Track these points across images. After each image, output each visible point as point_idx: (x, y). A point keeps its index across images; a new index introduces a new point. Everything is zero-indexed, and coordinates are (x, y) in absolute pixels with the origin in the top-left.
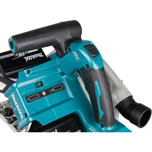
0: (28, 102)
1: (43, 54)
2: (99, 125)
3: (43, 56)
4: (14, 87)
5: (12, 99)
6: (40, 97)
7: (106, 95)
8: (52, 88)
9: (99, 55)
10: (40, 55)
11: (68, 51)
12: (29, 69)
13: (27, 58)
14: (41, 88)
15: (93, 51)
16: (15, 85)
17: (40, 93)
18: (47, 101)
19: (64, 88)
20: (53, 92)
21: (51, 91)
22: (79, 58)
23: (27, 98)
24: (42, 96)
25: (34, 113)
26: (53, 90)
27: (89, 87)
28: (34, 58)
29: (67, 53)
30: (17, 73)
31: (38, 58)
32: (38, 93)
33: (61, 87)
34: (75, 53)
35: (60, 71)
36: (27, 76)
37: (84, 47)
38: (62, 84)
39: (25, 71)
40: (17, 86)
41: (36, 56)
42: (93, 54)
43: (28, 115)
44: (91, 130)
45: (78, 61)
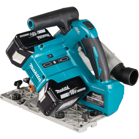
0: (44, 67)
1: (50, 34)
2: (99, 81)
3: (50, 36)
4: (32, 58)
5: (30, 69)
6: (52, 65)
7: (102, 56)
8: (60, 59)
9: (94, 28)
10: (48, 35)
11: (70, 28)
12: (42, 44)
13: (38, 37)
14: (52, 59)
15: (90, 25)
16: (32, 56)
17: (52, 62)
18: (58, 68)
19: (69, 59)
20: (61, 62)
21: (59, 61)
22: (79, 32)
23: (43, 65)
24: (53, 64)
25: (49, 75)
26: (61, 60)
27: (89, 53)
28: (44, 37)
29: (70, 30)
30: (33, 48)
31: (47, 37)
32: (50, 62)
33: (66, 59)
34: (76, 29)
35: (65, 47)
36: (41, 49)
37: (83, 23)
38: (67, 57)
39: (39, 46)
40: (34, 57)
41: (45, 35)
42: (90, 27)
43: (45, 77)
44: (94, 87)
45: (79, 34)
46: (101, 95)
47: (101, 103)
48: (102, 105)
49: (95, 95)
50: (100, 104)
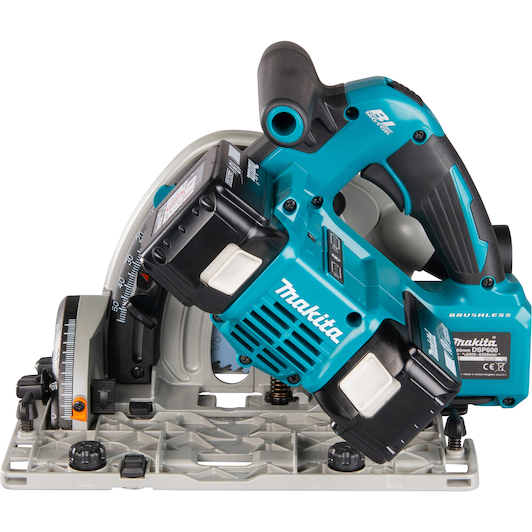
5: (277, 305)
11: (345, 116)
12: (290, 198)
18: (351, 276)
22: (391, 124)
29: (342, 125)
34: (376, 114)
35: (312, 195)
39: (280, 208)
40: (296, 252)
43: (363, 315)
44: (459, 315)
45: (388, 132)
46: (494, 337)
47: (496, 367)
48: (498, 372)
49: (468, 343)
50: (490, 371)
